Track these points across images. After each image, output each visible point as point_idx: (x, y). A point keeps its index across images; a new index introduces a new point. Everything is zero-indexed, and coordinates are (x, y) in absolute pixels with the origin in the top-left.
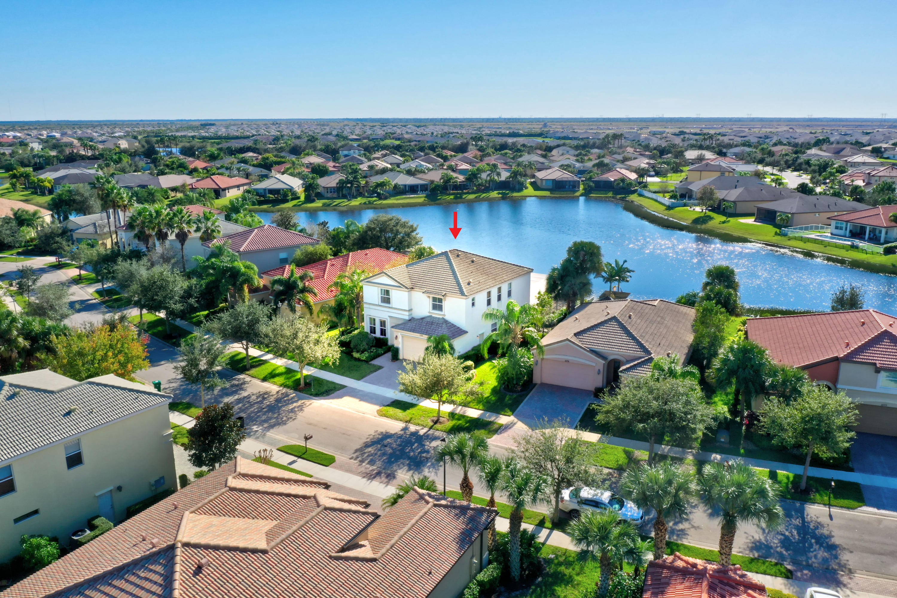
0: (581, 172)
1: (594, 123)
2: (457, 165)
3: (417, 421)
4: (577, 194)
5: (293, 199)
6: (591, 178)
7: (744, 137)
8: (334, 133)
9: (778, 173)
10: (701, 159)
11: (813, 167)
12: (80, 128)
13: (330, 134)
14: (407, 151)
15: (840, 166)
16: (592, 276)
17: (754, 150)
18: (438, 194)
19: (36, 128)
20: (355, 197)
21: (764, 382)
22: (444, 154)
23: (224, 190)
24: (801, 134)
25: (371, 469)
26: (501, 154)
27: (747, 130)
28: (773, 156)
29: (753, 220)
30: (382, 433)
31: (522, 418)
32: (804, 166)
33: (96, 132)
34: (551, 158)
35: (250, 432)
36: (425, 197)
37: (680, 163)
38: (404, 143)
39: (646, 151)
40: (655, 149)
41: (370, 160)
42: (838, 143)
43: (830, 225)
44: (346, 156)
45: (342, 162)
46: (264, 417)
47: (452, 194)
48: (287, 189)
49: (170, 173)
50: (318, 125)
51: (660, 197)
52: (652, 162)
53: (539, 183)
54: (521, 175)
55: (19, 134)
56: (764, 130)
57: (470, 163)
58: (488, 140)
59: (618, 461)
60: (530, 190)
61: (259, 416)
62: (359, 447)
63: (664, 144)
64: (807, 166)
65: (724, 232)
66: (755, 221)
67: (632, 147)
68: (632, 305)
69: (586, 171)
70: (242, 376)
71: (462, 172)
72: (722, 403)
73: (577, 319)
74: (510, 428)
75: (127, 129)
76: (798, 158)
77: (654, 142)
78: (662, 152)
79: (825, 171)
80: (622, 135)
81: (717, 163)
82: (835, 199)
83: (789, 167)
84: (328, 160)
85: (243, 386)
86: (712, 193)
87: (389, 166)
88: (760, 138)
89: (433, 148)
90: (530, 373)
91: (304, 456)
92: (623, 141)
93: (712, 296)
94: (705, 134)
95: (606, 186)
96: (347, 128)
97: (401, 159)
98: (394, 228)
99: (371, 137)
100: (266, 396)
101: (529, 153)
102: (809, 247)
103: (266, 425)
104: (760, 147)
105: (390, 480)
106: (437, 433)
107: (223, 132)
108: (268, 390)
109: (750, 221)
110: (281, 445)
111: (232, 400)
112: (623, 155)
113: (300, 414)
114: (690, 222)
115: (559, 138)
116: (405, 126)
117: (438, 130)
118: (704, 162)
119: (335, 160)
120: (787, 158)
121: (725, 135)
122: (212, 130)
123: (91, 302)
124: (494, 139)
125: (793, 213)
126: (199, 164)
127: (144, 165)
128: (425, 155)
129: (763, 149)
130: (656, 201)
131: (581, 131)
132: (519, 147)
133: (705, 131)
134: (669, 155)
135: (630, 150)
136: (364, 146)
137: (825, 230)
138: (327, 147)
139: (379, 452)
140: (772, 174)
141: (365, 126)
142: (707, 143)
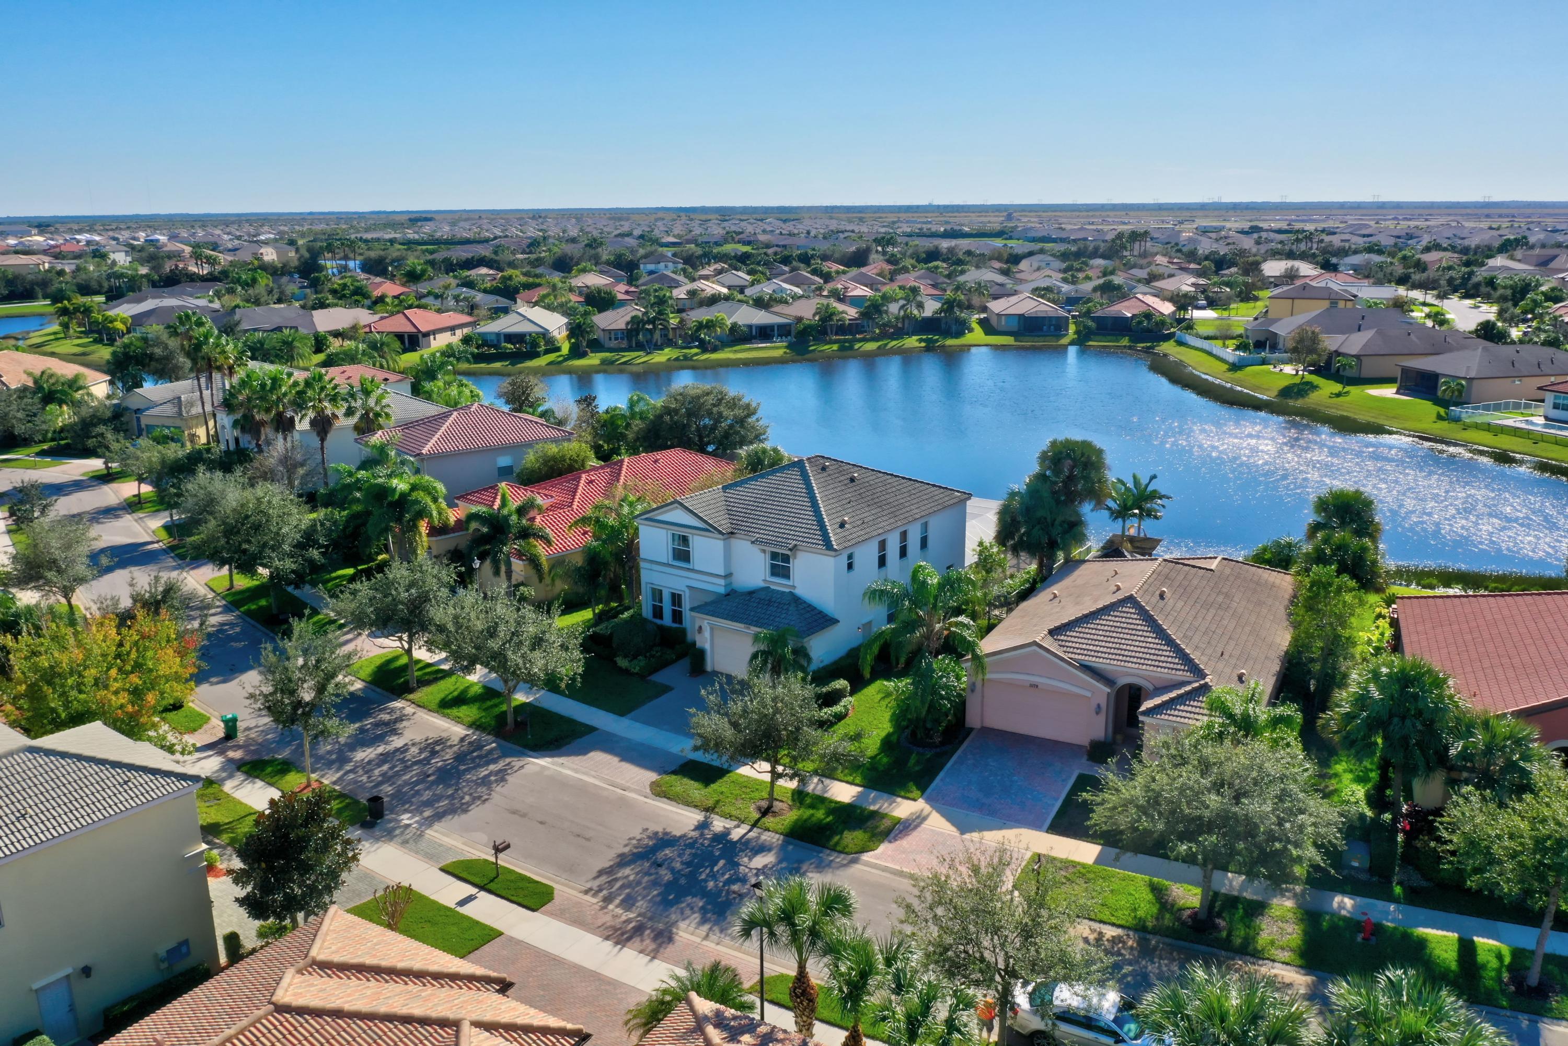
0: (1071, 301)
1: (1098, 213)
2: (846, 288)
3: (727, 809)
4: (1065, 341)
5: (547, 352)
6: (1089, 312)
7: (1371, 235)
8: (637, 232)
9: (1436, 302)
10: (1291, 276)
11: (1500, 292)
12: (203, 226)
13: (629, 234)
14: (758, 264)
15: (1553, 289)
16: (1086, 509)
17: (1389, 260)
18: (809, 341)
19: (128, 228)
20: (661, 348)
21: (1447, 749)
22: (825, 269)
23: (426, 335)
24: (1472, 231)
25: (624, 918)
26: (928, 269)
27: (1372, 223)
28: (1424, 270)
29: (1395, 390)
30: (656, 833)
31: (940, 803)
32: (1484, 289)
33: (228, 234)
34: (1018, 276)
35: (394, 829)
36: (787, 347)
37: (1253, 284)
38: (757, 249)
39: (1190, 262)
40: (1207, 258)
41: (693, 280)
42: (1543, 246)
43: (1543, 401)
44: (651, 273)
45: (643, 284)
46: (427, 795)
47: (835, 342)
48: (537, 333)
49: (336, 305)
50: (610, 219)
51: (1216, 347)
52: (1202, 281)
53: (994, 321)
54: (961, 306)
55: (97, 238)
56: (1404, 224)
57: (871, 285)
58: (907, 244)
59: (1135, 910)
60: (977, 335)
61: (418, 792)
62: (608, 864)
63: (1223, 250)
64: (1489, 289)
65: (1340, 413)
66: (1397, 393)
67: (1164, 255)
68: (1166, 570)
69: (1081, 298)
70: (398, 704)
71: (855, 301)
72: (1350, 776)
73: (1055, 596)
74: (916, 827)
75: (282, 228)
76: (1471, 274)
77: (1205, 246)
78: (1220, 263)
79: (1523, 299)
80: (1146, 233)
81: (1323, 284)
82: (1550, 351)
83: (1455, 291)
84: (618, 280)
85: (398, 725)
86: (1314, 339)
87: (725, 291)
88: (1399, 237)
89: (805, 259)
90: (961, 707)
91: (492, 886)
92: (1149, 244)
93: (1328, 551)
94: (1298, 231)
95: (1118, 327)
96: (659, 223)
97: (748, 277)
98: (715, 410)
99: (700, 240)
100: (438, 748)
101: (978, 267)
102: (1504, 442)
103: (427, 813)
104: (1400, 255)
105: (660, 945)
106: (766, 837)
107: (445, 231)
108: (444, 735)
109: (1388, 392)
110: (450, 859)
111: (372, 756)
112: (1148, 270)
113: (498, 789)
114: (1276, 393)
115: (1034, 240)
116: (762, 220)
117: (819, 227)
118: (1298, 283)
119: (631, 281)
120: (1452, 273)
121: (1334, 233)
122: (427, 228)
123: (150, 547)
124: (917, 242)
125: (1472, 379)
126: (389, 288)
127: (297, 291)
128: (791, 271)
129: (1404, 258)
130: (1210, 353)
131: (1071, 227)
132: (961, 256)
133: (1298, 226)
134: (1234, 270)
135: (1160, 259)
136: (684, 254)
137: (1532, 411)
138: (619, 256)
139: (646, 879)
140: (1424, 304)
141: (692, 220)
142: (1303, 246)
